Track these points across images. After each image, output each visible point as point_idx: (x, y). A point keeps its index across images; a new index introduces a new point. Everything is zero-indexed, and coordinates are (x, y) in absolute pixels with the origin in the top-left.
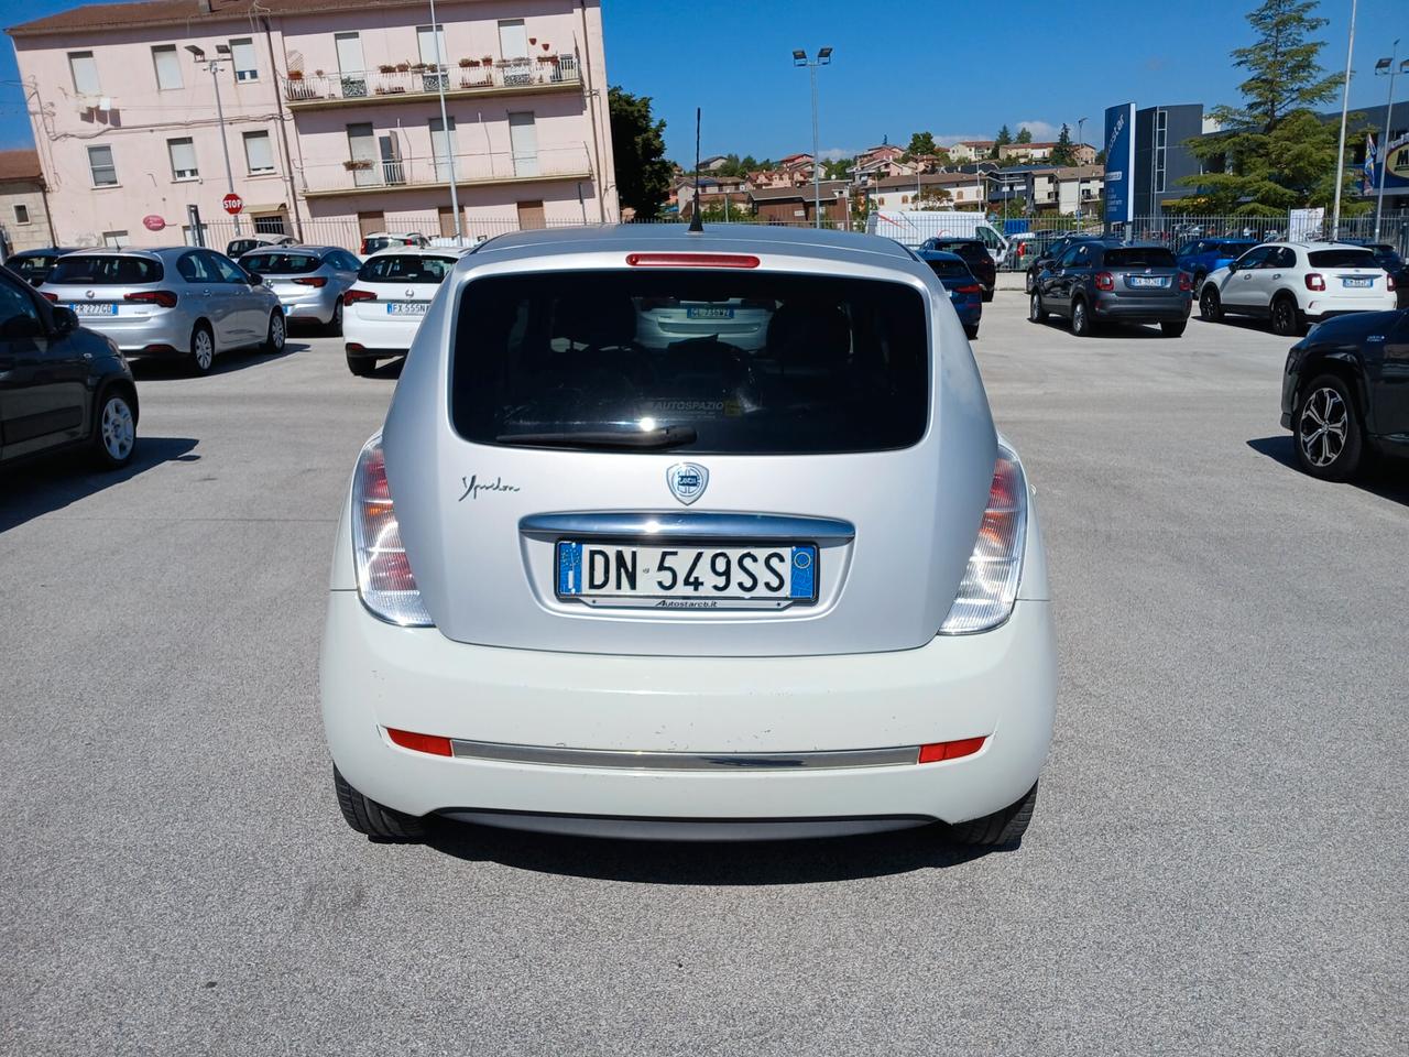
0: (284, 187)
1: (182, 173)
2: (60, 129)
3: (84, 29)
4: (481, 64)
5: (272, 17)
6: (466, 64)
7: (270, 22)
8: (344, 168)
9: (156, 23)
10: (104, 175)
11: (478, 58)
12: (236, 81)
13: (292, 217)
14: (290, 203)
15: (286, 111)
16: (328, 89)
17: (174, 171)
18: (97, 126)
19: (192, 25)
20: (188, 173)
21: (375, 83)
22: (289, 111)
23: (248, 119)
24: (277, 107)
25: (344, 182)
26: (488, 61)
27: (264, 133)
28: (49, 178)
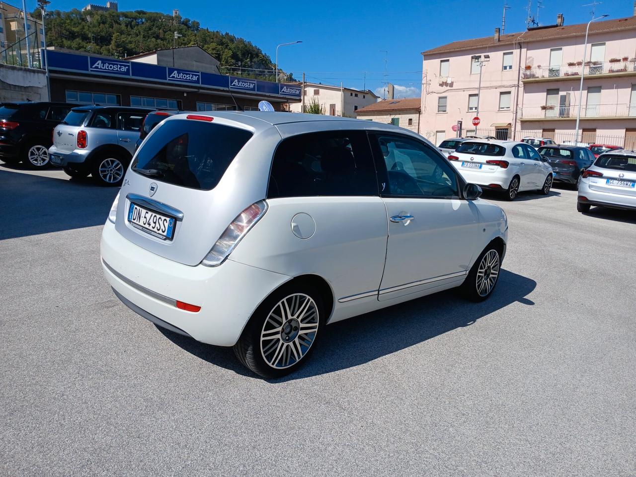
0: (512, 116)
1: (471, 108)
2: (431, 90)
3: (448, 51)
4: (622, 61)
5: (524, 43)
6: (613, 61)
7: (522, 45)
8: (540, 109)
9: (476, 47)
10: (442, 108)
11: (621, 57)
12: (502, 70)
13: (513, 129)
14: (513, 123)
15: (521, 83)
16: (542, 74)
17: (468, 107)
18: (445, 88)
19: (489, 47)
20: (474, 109)
21: (565, 71)
22: (522, 83)
23: (504, 87)
24: (517, 81)
25: (540, 115)
26: (625, 59)
27: (509, 93)
28: (422, 109)
